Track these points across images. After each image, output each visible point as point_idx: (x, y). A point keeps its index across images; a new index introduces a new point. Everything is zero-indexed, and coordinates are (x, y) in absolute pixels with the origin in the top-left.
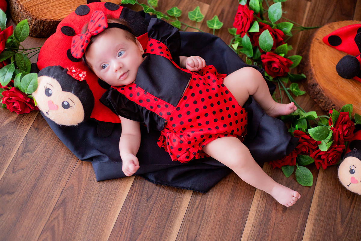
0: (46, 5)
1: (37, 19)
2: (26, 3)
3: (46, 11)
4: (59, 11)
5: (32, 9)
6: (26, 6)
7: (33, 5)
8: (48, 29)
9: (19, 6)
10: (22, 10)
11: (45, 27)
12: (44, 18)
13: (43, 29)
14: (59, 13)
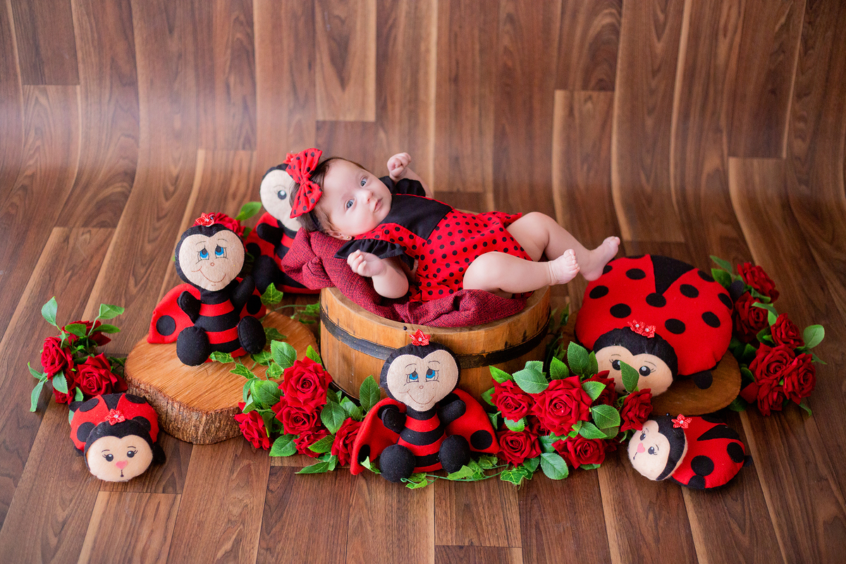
0: (214, 393)
1: (210, 412)
2: (184, 398)
3: (217, 399)
4: (236, 395)
5: (196, 403)
6: (185, 401)
7: (194, 397)
8: (227, 424)
9: (175, 405)
10: (182, 408)
11: (222, 422)
12: (218, 409)
13: (220, 427)
14: (236, 398)
